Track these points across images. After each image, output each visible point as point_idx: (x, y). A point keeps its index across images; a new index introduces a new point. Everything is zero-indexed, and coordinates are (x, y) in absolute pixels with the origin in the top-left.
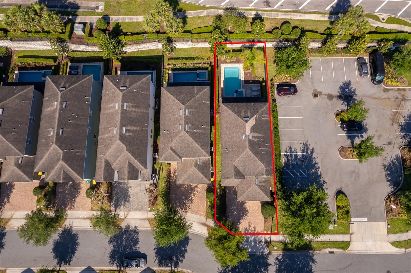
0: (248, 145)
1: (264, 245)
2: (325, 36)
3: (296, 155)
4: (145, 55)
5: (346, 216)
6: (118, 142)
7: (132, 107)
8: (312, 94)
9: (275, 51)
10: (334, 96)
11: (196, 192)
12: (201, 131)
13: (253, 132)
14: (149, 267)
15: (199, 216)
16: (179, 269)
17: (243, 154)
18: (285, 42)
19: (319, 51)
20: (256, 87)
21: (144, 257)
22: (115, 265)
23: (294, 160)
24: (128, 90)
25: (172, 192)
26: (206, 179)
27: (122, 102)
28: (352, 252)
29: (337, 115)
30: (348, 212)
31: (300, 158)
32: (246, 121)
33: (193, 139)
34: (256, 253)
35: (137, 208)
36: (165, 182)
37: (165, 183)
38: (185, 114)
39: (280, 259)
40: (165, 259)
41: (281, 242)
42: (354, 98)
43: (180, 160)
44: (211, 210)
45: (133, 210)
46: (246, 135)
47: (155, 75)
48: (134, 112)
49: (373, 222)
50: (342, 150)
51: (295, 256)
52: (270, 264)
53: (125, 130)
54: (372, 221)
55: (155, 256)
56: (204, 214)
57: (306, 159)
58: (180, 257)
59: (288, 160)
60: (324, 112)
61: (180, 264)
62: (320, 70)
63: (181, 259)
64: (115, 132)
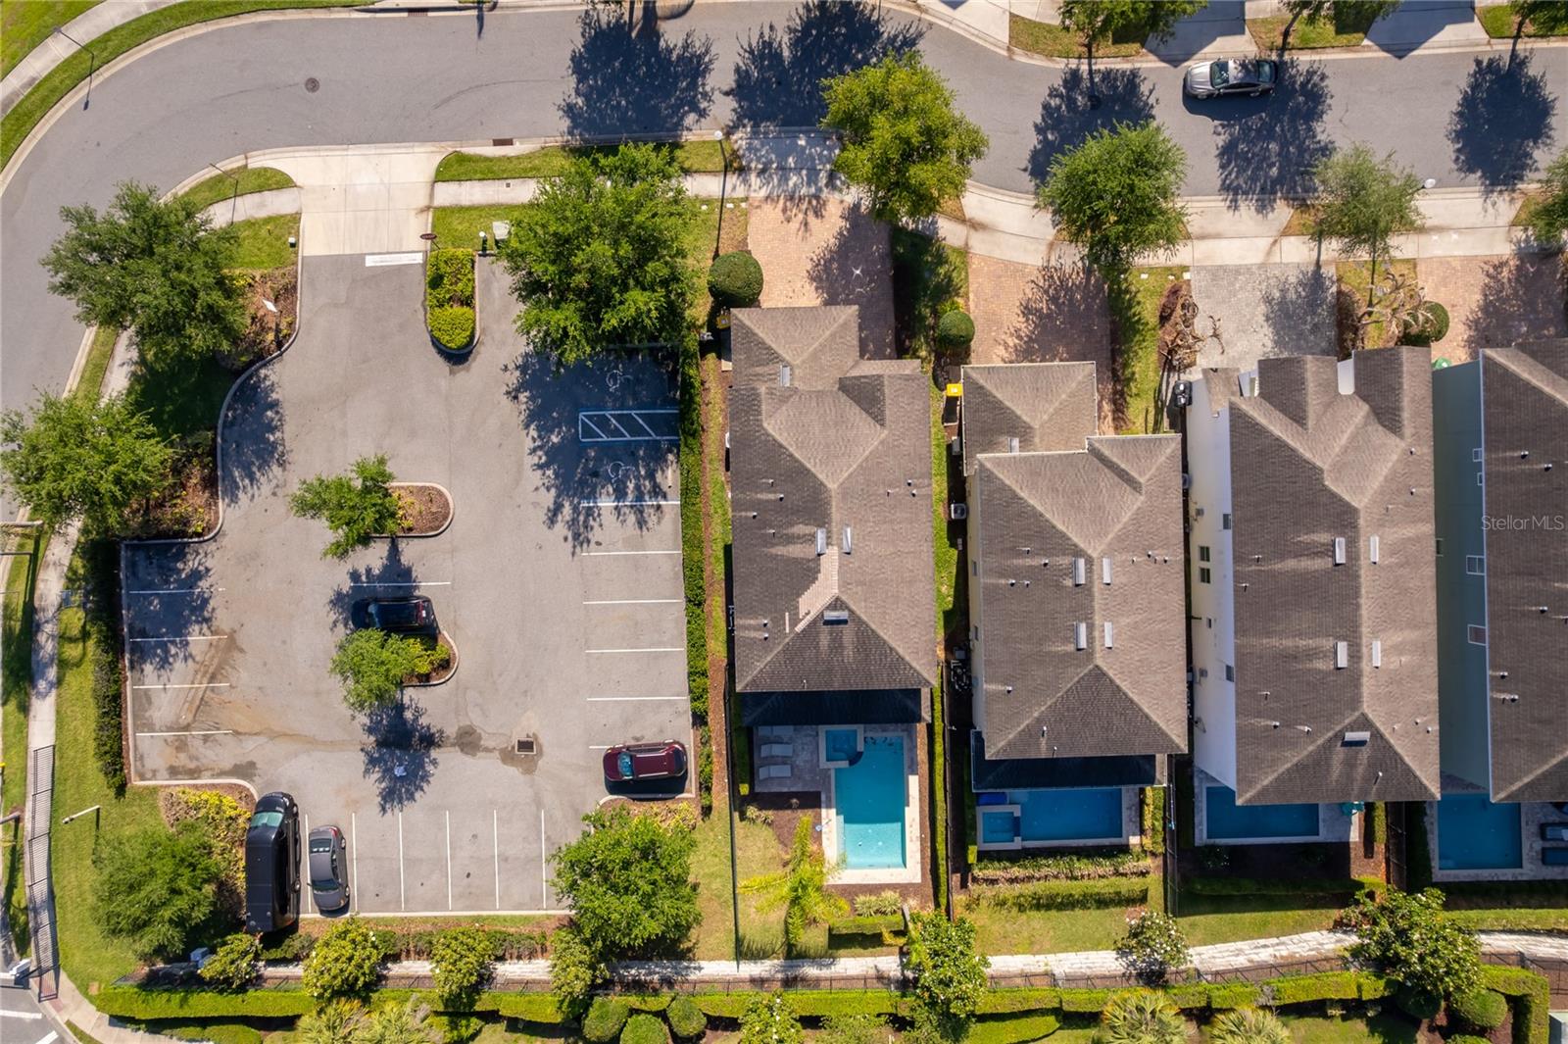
0: (834, 504)
1: (752, 160)
2: (478, 1007)
3: (618, 499)
4: (1248, 916)
5: (444, 269)
6: (1360, 501)
7: (1312, 654)
8: (540, 753)
9: (690, 944)
10: (453, 745)
11: (1011, 344)
12: (1019, 562)
13: (809, 561)
14: (1172, 68)
15: (997, 254)
16: (1060, 64)
17: (851, 470)
18: (648, 978)
19: (506, 944)
20: (774, 777)
21: (1193, 102)
22: (1303, 68)
23: (628, 477)
24: (1338, 728)
25: (1105, 341)
26: (982, 382)
27: (1361, 671)
28: (429, 147)
29: (445, 665)
30: (436, 282)
31: (603, 487)
32: (837, 604)
33: (1054, 527)
34: (780, 132)
35: (1236, 279)
36: (1131, 378)
37: (1133, 373)
38: (1090, 628)
39: (690, 111)
40: (1115, 98)
41: (686, 172)
42: (372, 739)
43: (1097, 445)
44: (950, 279)
45: (1248, 269)
46: (840, 547)
47: (1201, 824)
48: (1300, 635)
49: (348, 252)
50: (437, 520)
51: (634, 127)
52: (727, 94)
53: (1334, 552)
54: (351, 255)
55: (1152, 107)
56: (975, 264)
57: (582, 483)
58: (1060, 107)
59: (651, 476)
60: (500, 675)
61: (1058, 83)
62: (504, 859)
63: (1058, 101)
64: (1375, 541)
